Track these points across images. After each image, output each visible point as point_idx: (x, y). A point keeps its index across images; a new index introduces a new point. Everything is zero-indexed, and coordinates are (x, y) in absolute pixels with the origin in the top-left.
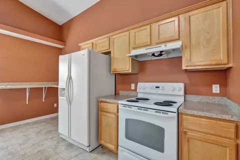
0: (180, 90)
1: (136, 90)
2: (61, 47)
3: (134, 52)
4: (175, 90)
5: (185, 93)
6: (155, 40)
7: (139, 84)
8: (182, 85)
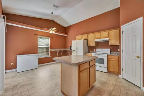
0: (109, 50)
1: (96, 51)
2: (66, 35)
3: (96, 40)
4: (108, 50)
5: (111, 51)
6: (102, 37)
7: (97, 49)
8: (110, 49)
